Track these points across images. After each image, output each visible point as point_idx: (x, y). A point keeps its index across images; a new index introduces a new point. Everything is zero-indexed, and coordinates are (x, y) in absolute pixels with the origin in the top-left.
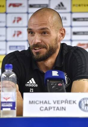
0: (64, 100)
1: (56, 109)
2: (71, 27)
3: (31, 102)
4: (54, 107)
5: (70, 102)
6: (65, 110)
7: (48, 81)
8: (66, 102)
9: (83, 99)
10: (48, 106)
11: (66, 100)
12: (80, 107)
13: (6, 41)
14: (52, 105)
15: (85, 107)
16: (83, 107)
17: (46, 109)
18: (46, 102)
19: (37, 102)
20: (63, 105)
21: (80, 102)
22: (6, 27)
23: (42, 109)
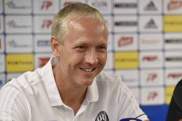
2: (113, 15)
13: (33, 34)
22: (33, 15)
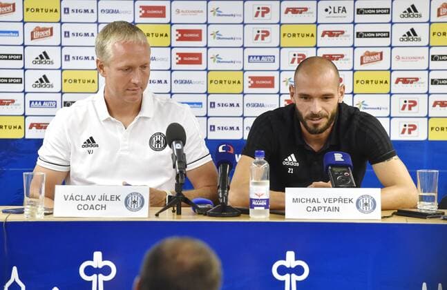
0: (338, 198)
1: (326, 209)
3: (295, 200)
4: (325, 207)
5: (344, 201)
6: (338, 211)
7: (330, 168)
8: (340, 200)
9: (362, 196)
10: (317, 205)
11: (340, 198)
12: (358, 207)
13: (243, 47)
14: (323, 204)
15: (365, 208)
16: (361, 208)
17: (314, 209)
18: (314, 200)
19: (303, 200)
20: (336, 204)
21: (358, 201)
22: (244, 24)
23: (309, 209)
